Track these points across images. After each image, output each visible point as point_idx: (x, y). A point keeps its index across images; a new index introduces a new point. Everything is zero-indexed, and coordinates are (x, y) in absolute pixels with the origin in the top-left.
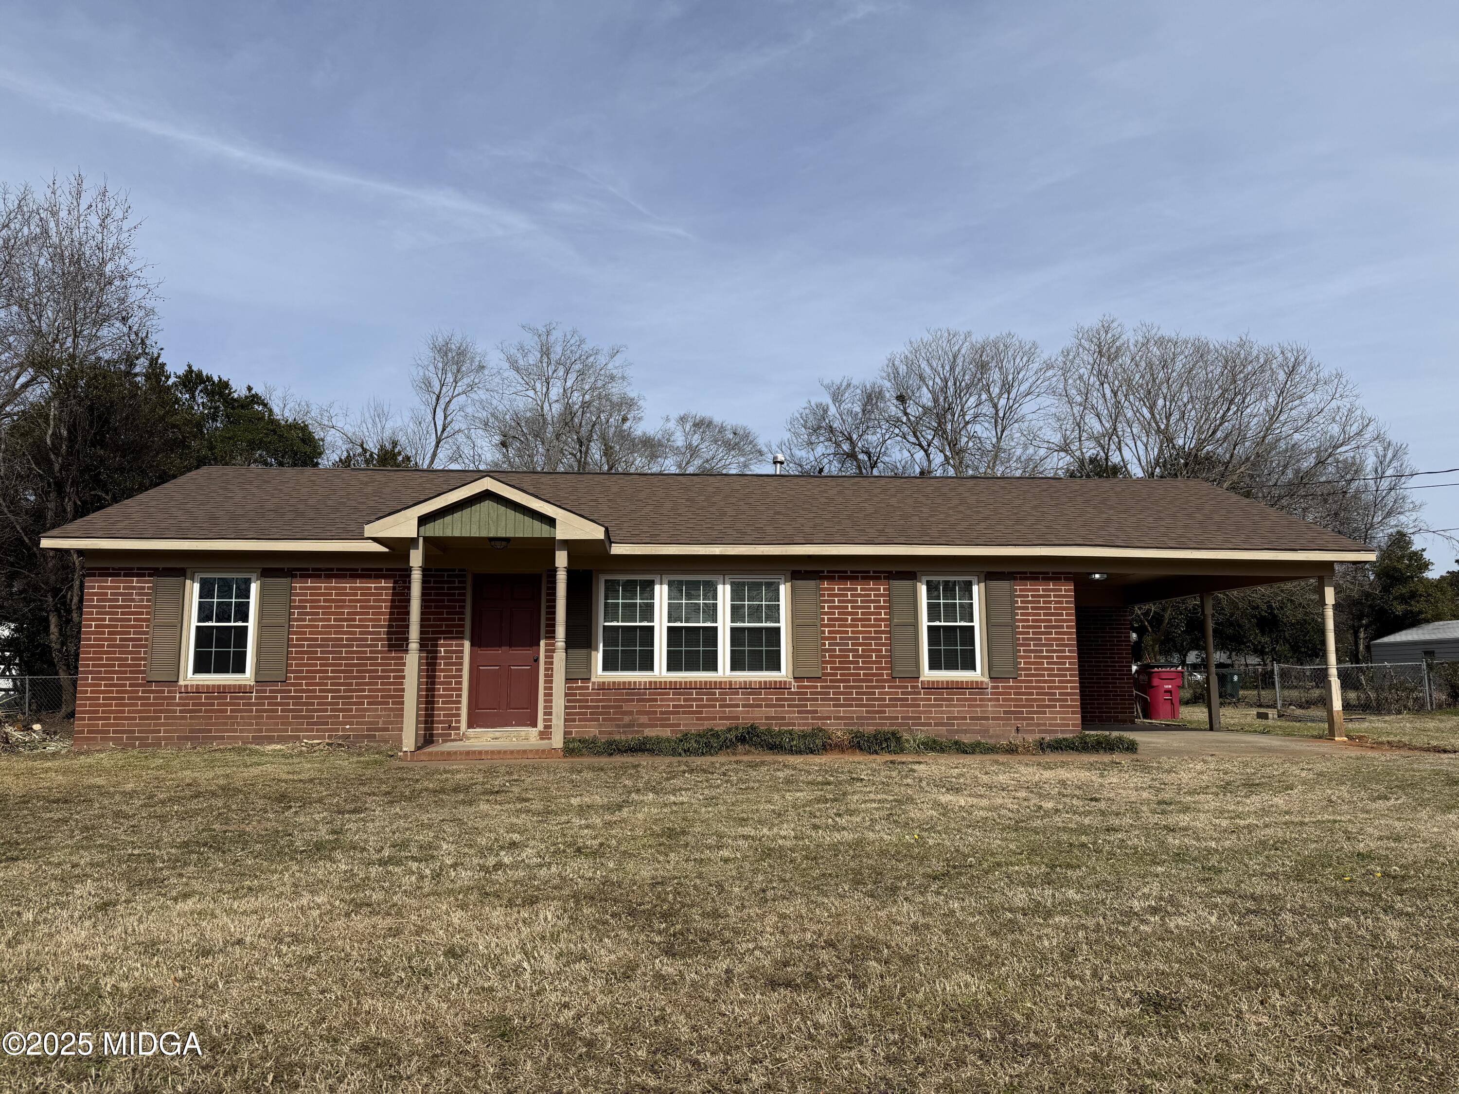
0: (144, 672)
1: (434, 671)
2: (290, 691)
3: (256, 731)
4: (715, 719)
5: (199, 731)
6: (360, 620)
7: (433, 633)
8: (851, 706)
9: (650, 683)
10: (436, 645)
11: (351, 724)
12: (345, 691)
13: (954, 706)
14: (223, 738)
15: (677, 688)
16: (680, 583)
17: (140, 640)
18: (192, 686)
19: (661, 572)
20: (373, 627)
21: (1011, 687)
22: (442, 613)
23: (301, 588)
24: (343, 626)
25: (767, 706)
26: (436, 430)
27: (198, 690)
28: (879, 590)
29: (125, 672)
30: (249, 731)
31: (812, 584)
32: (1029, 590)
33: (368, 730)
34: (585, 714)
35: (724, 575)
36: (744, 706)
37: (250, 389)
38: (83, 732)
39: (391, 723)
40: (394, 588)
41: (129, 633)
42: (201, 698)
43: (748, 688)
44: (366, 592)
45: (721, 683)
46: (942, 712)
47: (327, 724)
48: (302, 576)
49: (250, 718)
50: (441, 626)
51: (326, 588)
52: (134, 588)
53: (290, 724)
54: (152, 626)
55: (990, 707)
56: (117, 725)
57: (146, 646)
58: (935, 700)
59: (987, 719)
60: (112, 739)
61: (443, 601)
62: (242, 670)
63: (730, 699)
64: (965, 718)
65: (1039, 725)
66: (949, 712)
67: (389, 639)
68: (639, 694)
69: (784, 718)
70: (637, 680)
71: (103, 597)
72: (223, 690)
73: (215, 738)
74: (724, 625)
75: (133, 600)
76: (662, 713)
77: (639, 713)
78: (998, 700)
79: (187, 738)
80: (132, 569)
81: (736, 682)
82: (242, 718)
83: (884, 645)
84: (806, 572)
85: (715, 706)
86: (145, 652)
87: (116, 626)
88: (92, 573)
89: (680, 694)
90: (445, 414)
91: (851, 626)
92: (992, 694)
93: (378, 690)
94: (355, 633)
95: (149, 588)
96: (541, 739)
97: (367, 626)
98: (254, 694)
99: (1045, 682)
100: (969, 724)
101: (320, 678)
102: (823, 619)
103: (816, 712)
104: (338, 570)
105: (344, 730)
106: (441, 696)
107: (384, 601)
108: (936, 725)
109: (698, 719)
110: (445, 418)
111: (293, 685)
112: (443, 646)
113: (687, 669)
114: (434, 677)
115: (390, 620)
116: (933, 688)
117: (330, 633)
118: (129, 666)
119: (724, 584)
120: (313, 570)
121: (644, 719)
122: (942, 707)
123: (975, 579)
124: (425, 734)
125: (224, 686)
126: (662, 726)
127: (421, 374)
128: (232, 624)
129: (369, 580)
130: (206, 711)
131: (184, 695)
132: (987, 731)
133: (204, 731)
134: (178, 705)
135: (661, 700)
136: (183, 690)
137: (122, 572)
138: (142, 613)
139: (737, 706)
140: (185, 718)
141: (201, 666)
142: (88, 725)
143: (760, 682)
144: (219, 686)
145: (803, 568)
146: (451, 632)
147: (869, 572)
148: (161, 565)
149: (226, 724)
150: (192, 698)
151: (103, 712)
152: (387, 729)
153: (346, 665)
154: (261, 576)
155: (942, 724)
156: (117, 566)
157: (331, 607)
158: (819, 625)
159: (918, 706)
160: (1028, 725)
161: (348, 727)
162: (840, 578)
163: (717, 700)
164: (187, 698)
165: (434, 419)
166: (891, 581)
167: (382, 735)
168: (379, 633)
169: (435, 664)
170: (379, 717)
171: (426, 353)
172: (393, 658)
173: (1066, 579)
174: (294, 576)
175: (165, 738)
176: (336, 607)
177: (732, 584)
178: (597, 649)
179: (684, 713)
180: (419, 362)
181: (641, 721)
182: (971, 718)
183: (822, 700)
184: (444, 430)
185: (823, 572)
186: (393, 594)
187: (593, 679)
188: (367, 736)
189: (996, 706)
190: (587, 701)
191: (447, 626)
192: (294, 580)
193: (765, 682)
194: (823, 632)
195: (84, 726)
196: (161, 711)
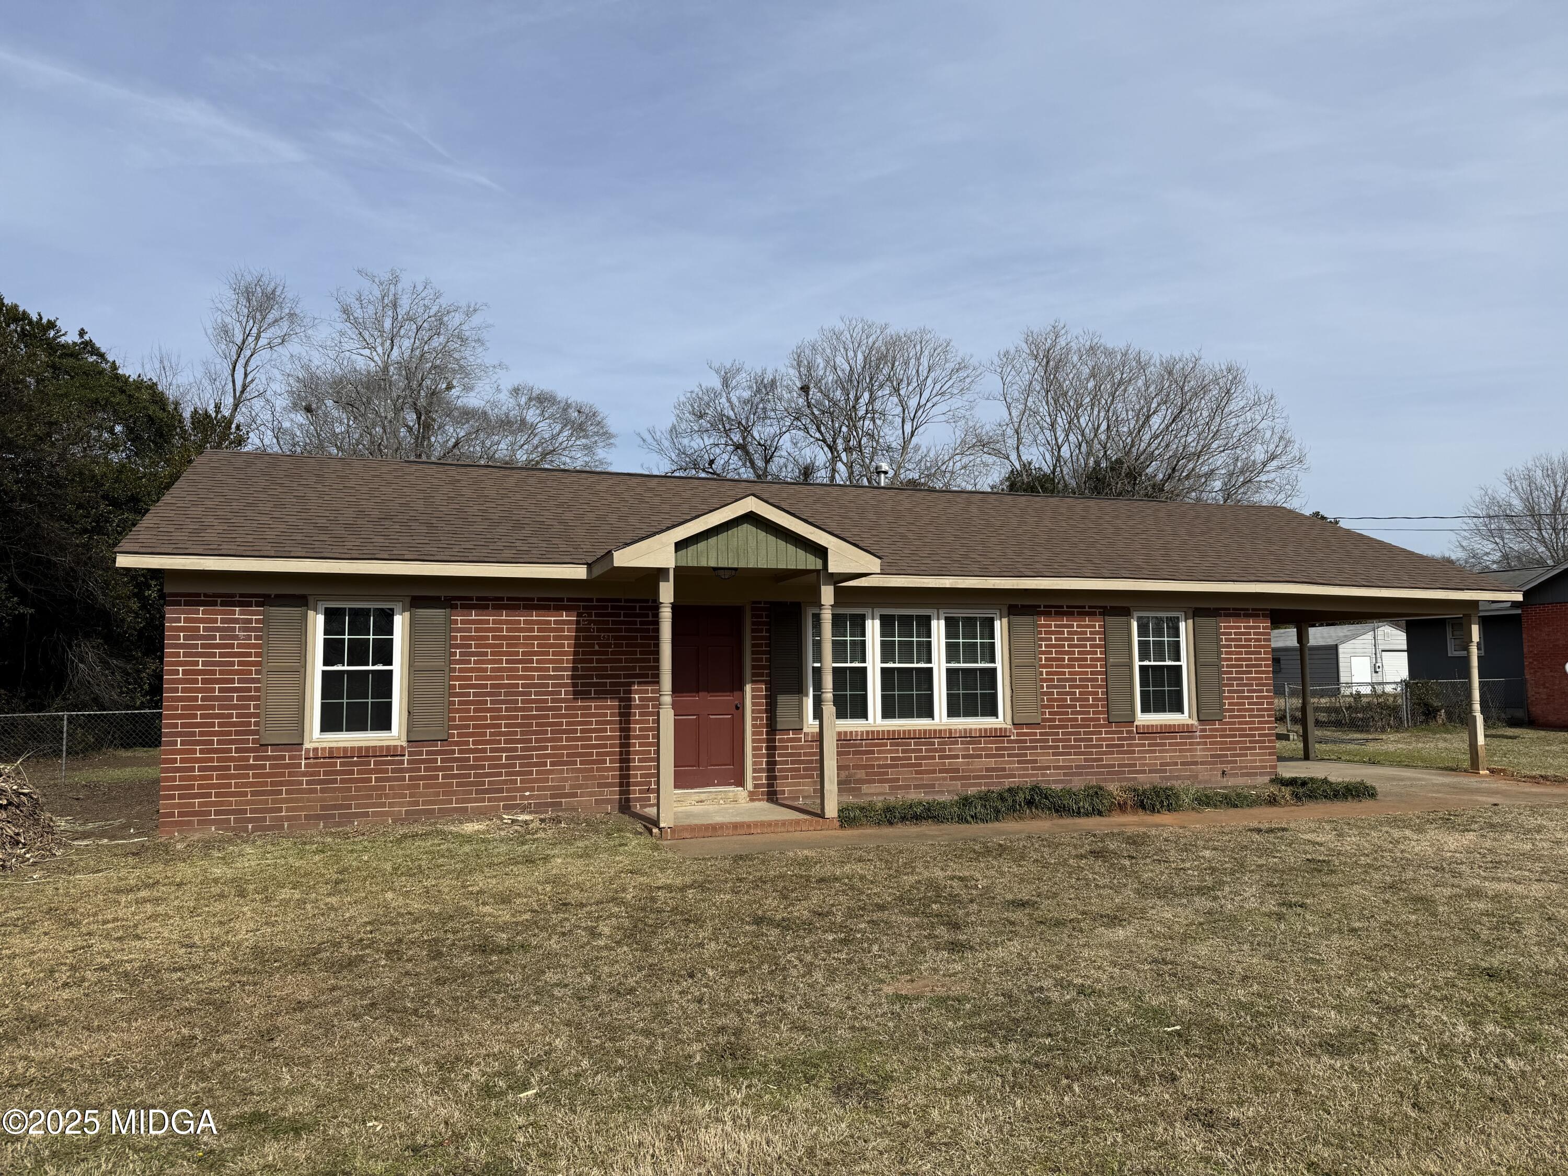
0: (256, 732)
1: (628, 722)
2: (453, 752)
3: (411, 804)
4: (934, 772)
5: (335, 807)
6: (538, 662)
7: (626, 677)
8: (1069, 754)
9: (868, 732)
10: (630, 692)
11: (532, 789)
12: (523, 749)
13: (1167, 751)
14: (366, 814)
15: (895, 738)
16: (892, 617)
17: (249, 690)
18: (323, 749)
19: (873, 606)
20: (554, 669)
21: (1216, 730)
22: (635, 653)
23: (462, 622)
24: (517, 670)
25: (987, 756)
26: (234, 390)
27: (332, 754)
28: (1094, 626)
29: (229, 733)
30: (401, 805)
31: (1027, 619)
32: (1232, 628)
33: (552, 796)
34: (798, 770)
35: (938, 609)
36: (964, 757)
37: (82, 333)
38: (172, 815)
39: (580, 787)
40: (578, 622)
41: (232, 681)
42: (335, 764)
43: (969, 737)
44: (544, 627)
45: (940, 731)
46: (1156, 758)
47: (501, 791)
48: (464, 607)
49: (402, 787)
50: (634, 668)
51: (494, 622)
52: (236, 621)
53: (455, 793)
54: (264, 671)
55: (1199, 752)
56: (221, 803)
57: (258, 698)
58: (1149, 745)
59: (1196, 763)
60: (213, 822)
61: (636, 638)
62: (387, 726)
63: (950, 750)
64: (1176, 764)
65: (1241, 768)
66: (1162, 758)
67: (574, 685)
68: (855, 746)
69: (1004, 769)
70: (854, 729)
71: (192, 633)
72: (365, 754)
73: (357, 815)
74: (939, 665)
75: (236, 638)
76: (880, 766)
77: (856, 767)
78: (1205, 743)
79: (318, 817)
80: (233, 596)
81: (955, 730)
82: (391, 788)
83: (1100, 687)
84: (1023, 606)
85: (934, 758)
86: (256, 707)
87: (213, 672)
88: (177, 600)
89: (898, 745)
90: (246, 370)
91: (1068, 666)
92: (1201, 737)
93: (564, 748)
94: (533, 677)
95: (257, 621)
96: (752, 800)
97: (548, 669)
98: (406, 757)
99: (1247, 723)
100: (1180, 770)
101: (491, 734)
102: (1041, 659)
103: (1035, 761)
104: (509, 599)
105: (523, 798)
106: (637, 753)
107: (567, 638)
108: (1151, 772)
109: (917, 772)
110: (246, 375)
111: (457, 744)
112: (637, 692)
113: (902, 716)
114: (629, 729)
115: (574, 661)
116: (1148, 732)
117: (502, 678)
118: (234, 724)
119: (938, 619)
120: (478, 599)
121: (861, 774)
122: (1155, 752)
123: (1181, 615)
124: (621, 799)
125: (367, 748)
126: (881, 781)
127: (219, 321)
128: (370, 668)
129: (546, 612)
130: (342, 781)
131: (312, 761)
132: (1196, 777)
133: (341, 807)
134: (304, 774)
135: (879, 752)
136: (311, 755)
137: (219, 600)
138: (249, 655)
139: (957, 757)
140: (314, 791)
141: (330, 723)
142: (179, 805)
143: (980, 730)
144: (360, 748)
145: (1019, 602)
146: (647, 676)
147: (1084, 607)
148: (273, 591)
149: (371, 797)
150: (323, 765)
151: (200, 787)
152: (574, 795)
153: (523, 717)
154: (411, 606)
155: (1156, 771)
156: (210, 591)
157: (501, 646)
158: (1037, 665)
159: (1133, 752)
160: (1232, 769)
161: (527, 794)
162: (1057, 613)
163: (936, 750)
164: (315, 765)
165: (233, 376)
166: (1106, 618)
167: (569, 803)
168: (562, 677)
169: (629, 714)
170: (565, 780)
171: (228, 297)
172: (580, 708)
173: (1264, 616)
174: (453, 607)
175: (288, 818)
176: (508, 646)
177: (947, 619)
178: (807, 695)
179: (903, 766)
180: (220, 306)
181: (858, 777)
182: (1183, 764)
183: (1042, 748)
184: (242, 392)
185: (1040, 607)
186: (577, 630)
187: (805, 730)
188: (552, 805)
189: (1204, 750)
190: (799, 755)
191: (641, 668)
192: (454, 611)
193: (986, 730)
194: (1041, 673)
195: (174, 806)
196: (281, 784)
